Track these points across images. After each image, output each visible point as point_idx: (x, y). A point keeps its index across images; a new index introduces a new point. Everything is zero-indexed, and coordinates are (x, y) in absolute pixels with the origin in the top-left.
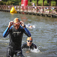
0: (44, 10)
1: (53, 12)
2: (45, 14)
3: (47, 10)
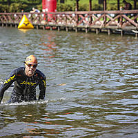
0: (92, 20)
1: (113, 23)
2: (95, 29)
3: (98, 20)
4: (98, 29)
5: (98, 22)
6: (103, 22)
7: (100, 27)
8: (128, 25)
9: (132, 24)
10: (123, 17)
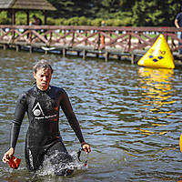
1: (22, 39)
2: (3, 44)
3: (6, 35)
4: (6, 44)
5: (5, 37)
6: (11, 37)
7: (8, 43)
8: (37, 41)
9: (42, 41)
10: (32, 33)
